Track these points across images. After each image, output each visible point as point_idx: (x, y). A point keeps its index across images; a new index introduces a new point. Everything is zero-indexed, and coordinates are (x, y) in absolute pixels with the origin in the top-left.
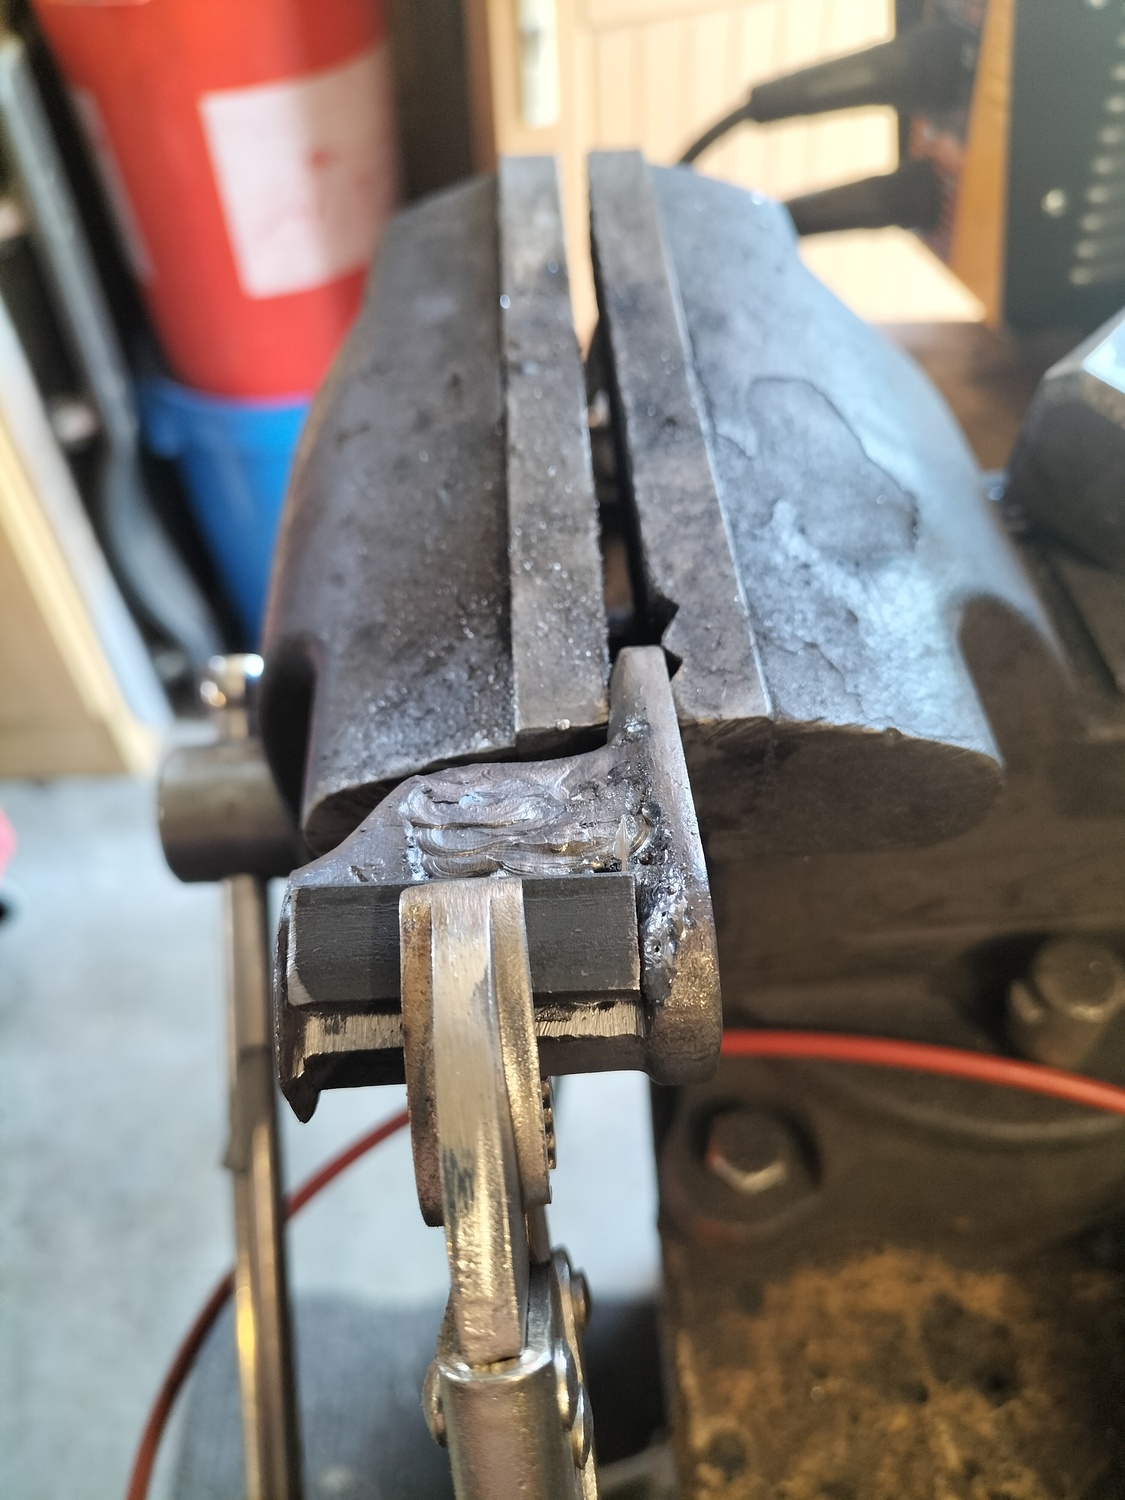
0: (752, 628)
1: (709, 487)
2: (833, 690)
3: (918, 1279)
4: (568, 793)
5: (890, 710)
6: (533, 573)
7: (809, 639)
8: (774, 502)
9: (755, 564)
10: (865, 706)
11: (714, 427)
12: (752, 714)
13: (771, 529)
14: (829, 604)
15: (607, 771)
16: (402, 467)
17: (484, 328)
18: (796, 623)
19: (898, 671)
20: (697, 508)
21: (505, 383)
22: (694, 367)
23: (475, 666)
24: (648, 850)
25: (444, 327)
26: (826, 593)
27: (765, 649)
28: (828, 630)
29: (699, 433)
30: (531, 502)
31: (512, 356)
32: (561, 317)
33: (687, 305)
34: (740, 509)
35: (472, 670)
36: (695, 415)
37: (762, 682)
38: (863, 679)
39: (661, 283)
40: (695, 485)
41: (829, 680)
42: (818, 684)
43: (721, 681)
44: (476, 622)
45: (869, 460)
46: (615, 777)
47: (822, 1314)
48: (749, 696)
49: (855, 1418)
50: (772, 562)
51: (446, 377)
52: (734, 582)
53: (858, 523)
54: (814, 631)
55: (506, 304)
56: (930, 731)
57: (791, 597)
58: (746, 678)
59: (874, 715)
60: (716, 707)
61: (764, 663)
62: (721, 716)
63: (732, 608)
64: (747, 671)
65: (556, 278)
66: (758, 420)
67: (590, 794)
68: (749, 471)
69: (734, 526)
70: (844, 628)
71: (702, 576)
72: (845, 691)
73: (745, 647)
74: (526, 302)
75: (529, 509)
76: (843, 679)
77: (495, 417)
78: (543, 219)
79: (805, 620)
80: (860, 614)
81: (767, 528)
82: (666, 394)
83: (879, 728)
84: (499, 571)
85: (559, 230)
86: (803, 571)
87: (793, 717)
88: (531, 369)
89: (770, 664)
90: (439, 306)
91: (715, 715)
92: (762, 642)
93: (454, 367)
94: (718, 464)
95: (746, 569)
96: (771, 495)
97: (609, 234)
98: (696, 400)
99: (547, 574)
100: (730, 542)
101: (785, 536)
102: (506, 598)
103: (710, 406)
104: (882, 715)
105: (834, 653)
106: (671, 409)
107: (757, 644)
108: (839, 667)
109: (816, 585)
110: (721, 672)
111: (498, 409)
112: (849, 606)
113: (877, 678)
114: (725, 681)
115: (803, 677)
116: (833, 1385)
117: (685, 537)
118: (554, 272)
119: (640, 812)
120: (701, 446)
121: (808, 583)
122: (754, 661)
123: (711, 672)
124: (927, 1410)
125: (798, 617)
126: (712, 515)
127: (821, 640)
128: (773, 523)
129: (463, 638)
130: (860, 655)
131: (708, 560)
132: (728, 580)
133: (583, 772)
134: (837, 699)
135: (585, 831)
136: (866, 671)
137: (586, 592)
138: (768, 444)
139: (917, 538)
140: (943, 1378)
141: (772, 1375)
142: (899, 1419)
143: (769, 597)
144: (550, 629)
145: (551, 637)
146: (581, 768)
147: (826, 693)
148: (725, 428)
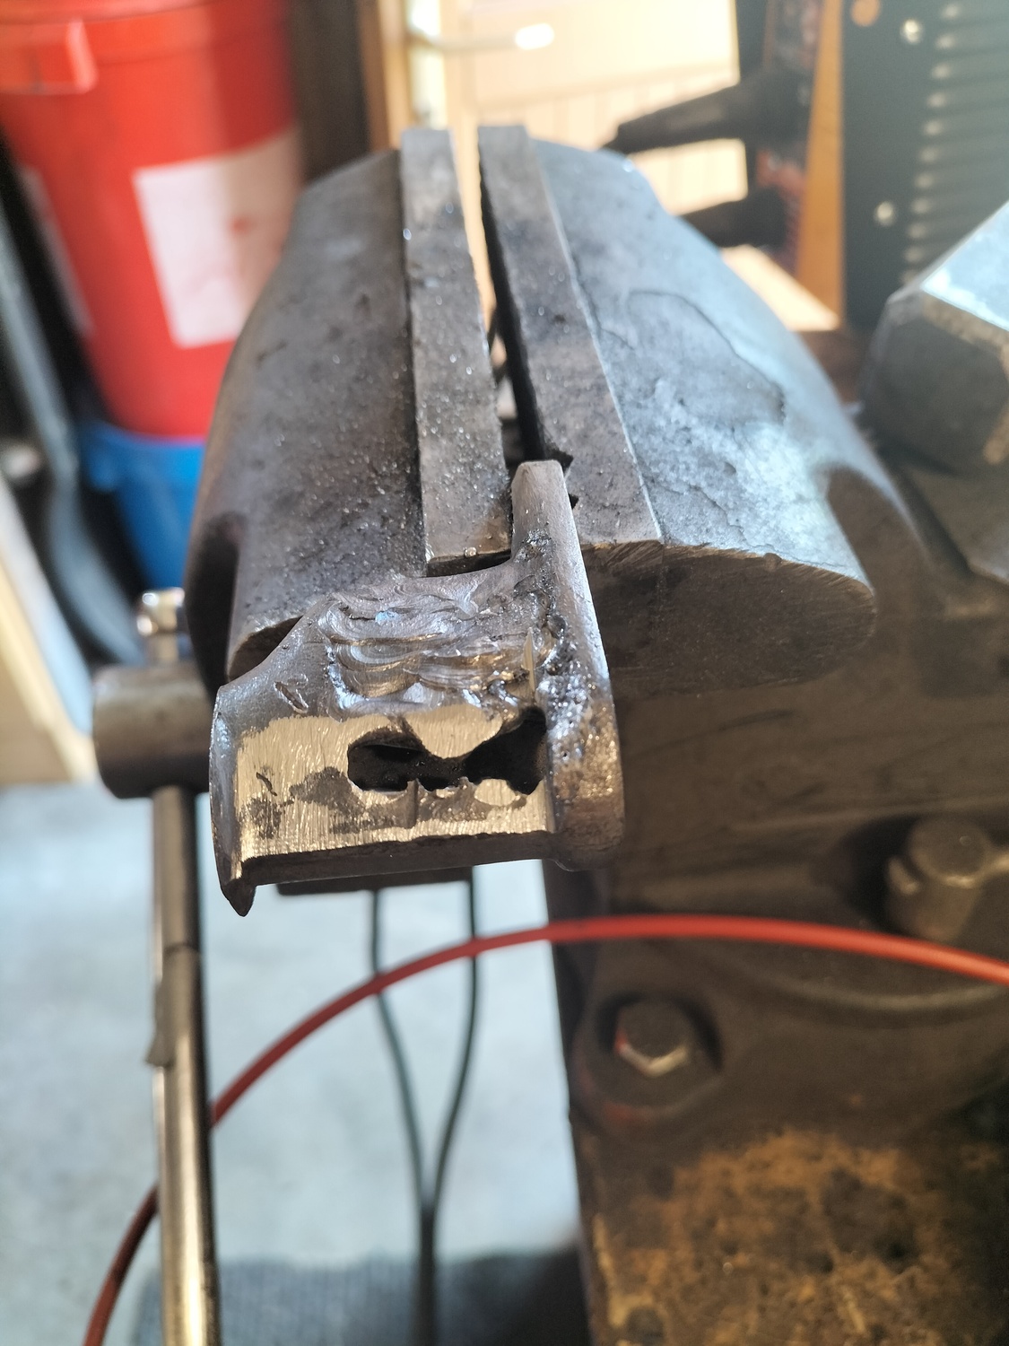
0: (640, 473)
1: (595, 367)
2: (716, 522)
3: (817, 1158)
4: (477, 607)
5: (770, 540)
6: (439, 436)
7: (693, 484)
8: (656, 380)
9: (641, 425)
10: (746, 535)
11: (599, 324)
12: (644, 539)
13: (654, 400)
14: (710, 458)
15: (513, 584)
16: (316, 371)
17: (389, 258)
18: (680, 472)
19: (774, 511)
20: (587, 383)
21: (408, 297)
22: (578, 280)
23: (387, 516)
24: (554, 662)
25: (353, 262)
26: (707, 449)
27: (653, 489)
28: (708, 477)
29: (585, 327)
30: (435, 382)
31: (414, 274)
32: (458, 245)
33: (570, 237)
34: (624, 384)
35: (384, 519)
36: (581, 314)
37: (652, 514)
38: (744, 515)
39: (546, 218)
40: (584, 365)
41: (712, 514)
42: (703, 517)
43: (615, 513)
44: (387, 482)
45: (738, 356)
46: (521, 591)
47: (729, 1193)
48: (640, 525)
49: (765, 1291)
50: (657, 425)
51: (355, 298)
52: (624, 438)
53: (730, 400)
54: (697, 477)
55: (408, 236)
56: (807, 558)
57: (674, 451)
58: (637, 511)
59: (755, 544)
60: (611, 534)
61: (653, 500)
62: (615, 541)
63: (621, 458)
64: (637, 505)
65: (452, 217)
66: (637, 320)
67: (497, 606)
68: (631, 356)
69: (620, 398)
70: (724, 476)
71: (593, 434)
72: (728, 524)
73: (635, 487)
74: (426, 235)
75: (434, 388)
76: (725, 514)
77: (402, 323)
78: (439, 174)
79: (688, 469)
80: (737, 467)
81: (650, 400)
82: (554, 299)
83: (761, 553)
84: (408, 440)
85: (454, 182)
86: (685, 433)
87: (682, 542)
88: (431, 284)
89: (659, 501)
90: (349, 247)
91: (610, 540)
92: (649, 484)
93: (363, 289)
94: (603, 351)
95: (633, 429)
96: (652, 376)
97: (497, 184)
98: (582, 304)
99: (452, 437)
100: (618, 408)
101: (666, 406)
102: (415, 460)
103: (594, 309)
104: (763, 544)
105: (717, 495)
106: (560, 309)
107: (645, 483)
108: (722, 506)
109: (695, 443)
110: (614, 507)
111: (404, 316)
112: (728, 460)
113: (757, 516)
114: (619, 513)
115: (690, 512)
116: (742, 1259)
117: (576, 405)
118: (450, 212)
119: (545, 625)
120: (588, 336)
121: (689, 441)
122: (644, 498)
123: (605, 507)
124: (834, 1279)
125: (682, 467)
126: (600, 388)
127: (703, 484)
128: (656, 396)
129: (376, 495)
130: (741, 498)
131: (597, 423)
132: (618, 436)
133: (490, 586)
134: (721, 530)
135: (495, 644)
136: (746, 509)
137: (488, 449)
138: (649, 339)
139: (785, 416)
140: (845, 1248)
141: (684, 1253)
142: (807, 1289)
143: (655, 450)
144: (456, 479)
145: (457, 484)
146: (489, 583)
147: (710, 525)
148: (608, 324)
